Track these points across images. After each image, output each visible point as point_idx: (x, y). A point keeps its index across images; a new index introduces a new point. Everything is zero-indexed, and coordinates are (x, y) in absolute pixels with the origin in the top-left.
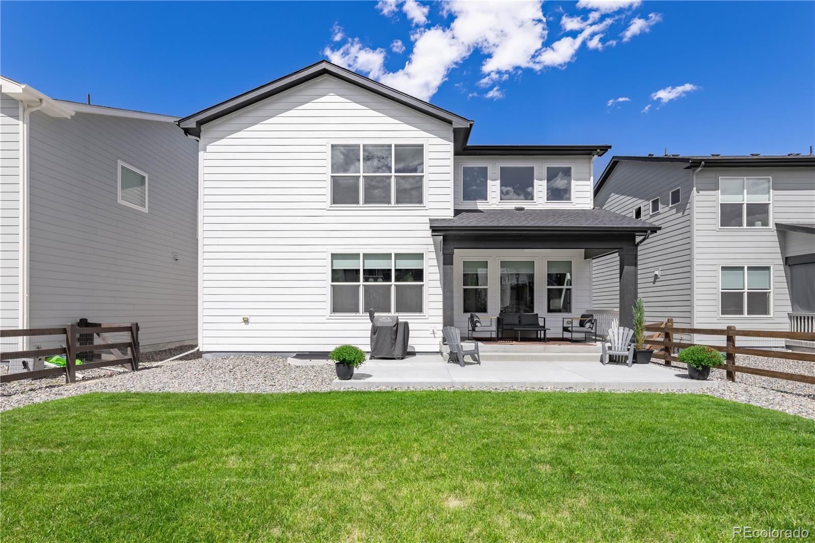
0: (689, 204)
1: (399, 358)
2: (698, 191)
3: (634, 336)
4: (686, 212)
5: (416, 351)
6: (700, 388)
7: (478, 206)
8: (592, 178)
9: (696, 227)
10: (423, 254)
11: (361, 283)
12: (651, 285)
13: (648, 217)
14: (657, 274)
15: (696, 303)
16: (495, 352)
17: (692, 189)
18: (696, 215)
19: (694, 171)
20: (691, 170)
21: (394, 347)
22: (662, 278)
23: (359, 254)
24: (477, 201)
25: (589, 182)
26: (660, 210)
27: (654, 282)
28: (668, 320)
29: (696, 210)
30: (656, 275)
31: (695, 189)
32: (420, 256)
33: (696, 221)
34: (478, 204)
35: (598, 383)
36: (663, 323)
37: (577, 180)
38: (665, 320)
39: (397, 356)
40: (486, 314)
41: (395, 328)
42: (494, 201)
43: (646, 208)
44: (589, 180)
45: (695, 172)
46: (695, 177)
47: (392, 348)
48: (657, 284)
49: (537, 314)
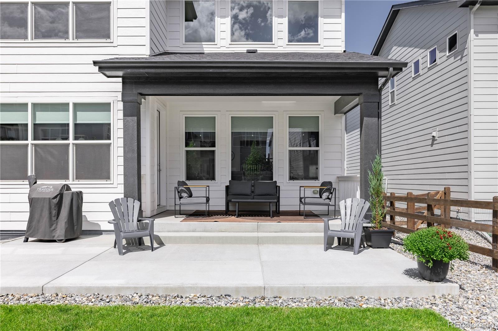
0: (466, 50)
1: (62, 240)
2: (477, 33)
3: (369, 210)
4: (464, 60)
5: (102, 229)
6: (431, 295)
7: (205, 49)
8: (343, 15)
9: (473, 77)
10: (110, 104)
11: (30, 141)
12: (429, 148)
13: (426, 70)
14: (435, 135)
15: (474, 168)
16: (193, 231)
17: (470, 32)
18: (473, 63)
19: (471, 9)
20: (468, 8)
21: (54, 225)
22: (439, 140)
23: (27, 104)
24: (203, 43)
25: (340, 19)
26: (438, 62)
27: (432, 145)
28: (445, 188)
29: (473, 56)
30: (433, 136)
31: (472, 31)
32: (105, 107)
33: (473, 70)
34: (204, 46)
35: (272, 289)
36: (439, 192)
37: (325, 17)
38: (442, 189)
39: (58, 237)
40: (213, 182)
41: (56, 201)
42: (223, 43)
43: (424, 60)
44: (340, 17)
45: (472, 11)
46: (472, 16)
47: (51, 227)
48: (435, 147)
49: (276, 182)
